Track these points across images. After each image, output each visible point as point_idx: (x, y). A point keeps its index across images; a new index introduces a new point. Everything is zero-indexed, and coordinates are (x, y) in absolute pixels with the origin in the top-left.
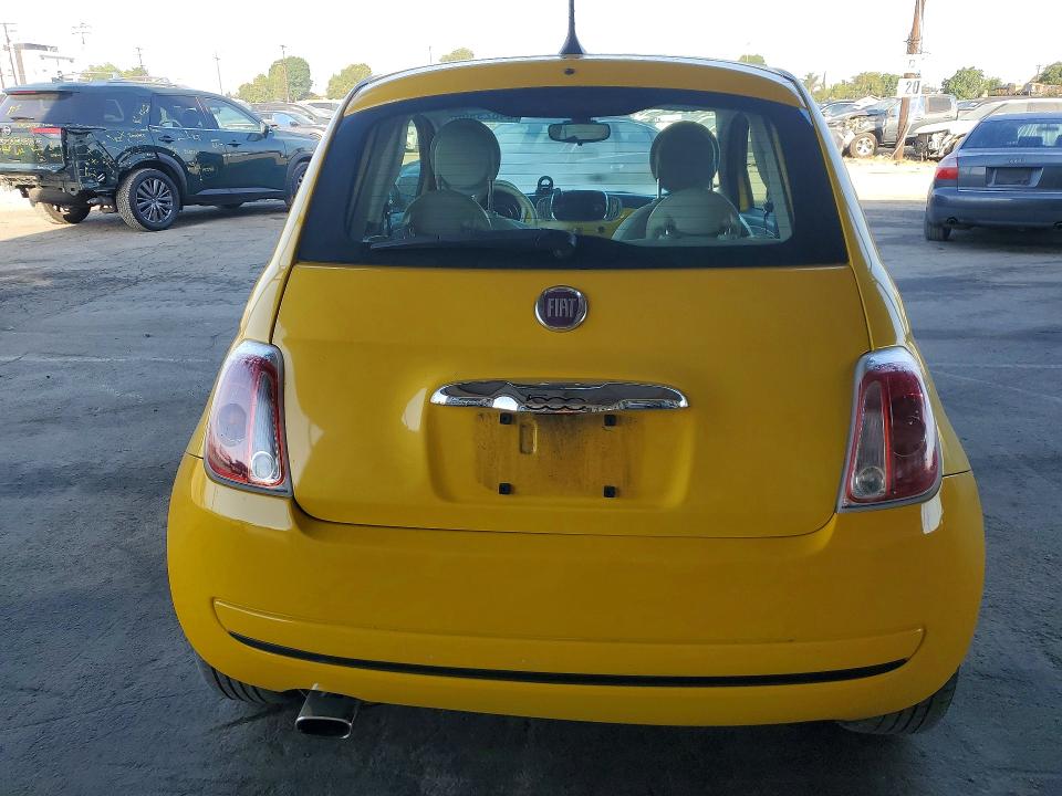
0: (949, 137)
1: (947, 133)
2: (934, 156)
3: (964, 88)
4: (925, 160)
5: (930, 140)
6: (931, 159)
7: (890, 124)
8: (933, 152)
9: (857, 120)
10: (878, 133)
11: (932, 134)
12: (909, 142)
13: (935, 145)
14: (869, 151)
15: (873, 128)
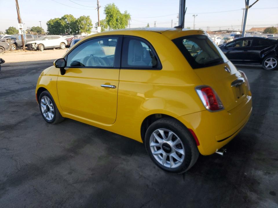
0: (36, 45)
1: (36, 43)
2: (34, 49)
3: (12, 32)
4: (32, 50)
5: (32, 45)
6: (34, 50)
7: (19, 41)
8: (33, 48)
9: (8, 40)
10: (15, 43)
11: (32, 44)
12: (26, 46)
13: (34, 47)
14: (14, 48)
15: (14, 42)
